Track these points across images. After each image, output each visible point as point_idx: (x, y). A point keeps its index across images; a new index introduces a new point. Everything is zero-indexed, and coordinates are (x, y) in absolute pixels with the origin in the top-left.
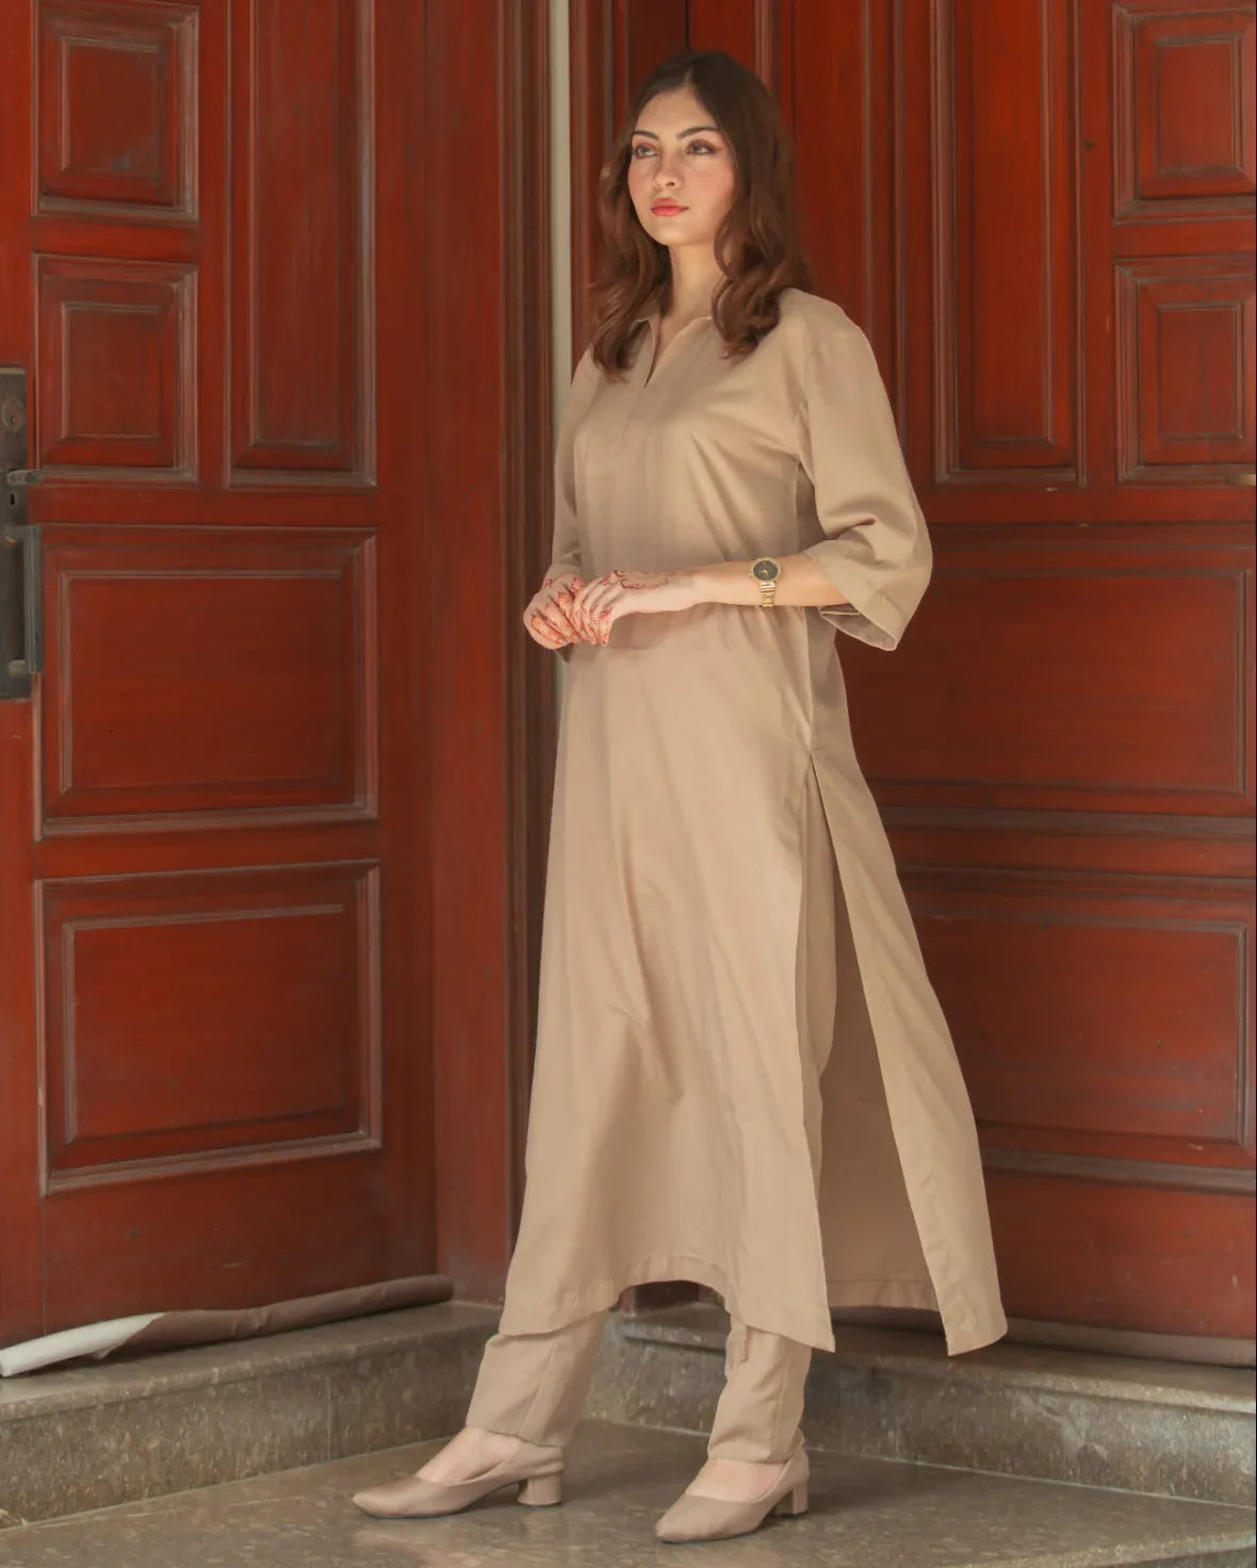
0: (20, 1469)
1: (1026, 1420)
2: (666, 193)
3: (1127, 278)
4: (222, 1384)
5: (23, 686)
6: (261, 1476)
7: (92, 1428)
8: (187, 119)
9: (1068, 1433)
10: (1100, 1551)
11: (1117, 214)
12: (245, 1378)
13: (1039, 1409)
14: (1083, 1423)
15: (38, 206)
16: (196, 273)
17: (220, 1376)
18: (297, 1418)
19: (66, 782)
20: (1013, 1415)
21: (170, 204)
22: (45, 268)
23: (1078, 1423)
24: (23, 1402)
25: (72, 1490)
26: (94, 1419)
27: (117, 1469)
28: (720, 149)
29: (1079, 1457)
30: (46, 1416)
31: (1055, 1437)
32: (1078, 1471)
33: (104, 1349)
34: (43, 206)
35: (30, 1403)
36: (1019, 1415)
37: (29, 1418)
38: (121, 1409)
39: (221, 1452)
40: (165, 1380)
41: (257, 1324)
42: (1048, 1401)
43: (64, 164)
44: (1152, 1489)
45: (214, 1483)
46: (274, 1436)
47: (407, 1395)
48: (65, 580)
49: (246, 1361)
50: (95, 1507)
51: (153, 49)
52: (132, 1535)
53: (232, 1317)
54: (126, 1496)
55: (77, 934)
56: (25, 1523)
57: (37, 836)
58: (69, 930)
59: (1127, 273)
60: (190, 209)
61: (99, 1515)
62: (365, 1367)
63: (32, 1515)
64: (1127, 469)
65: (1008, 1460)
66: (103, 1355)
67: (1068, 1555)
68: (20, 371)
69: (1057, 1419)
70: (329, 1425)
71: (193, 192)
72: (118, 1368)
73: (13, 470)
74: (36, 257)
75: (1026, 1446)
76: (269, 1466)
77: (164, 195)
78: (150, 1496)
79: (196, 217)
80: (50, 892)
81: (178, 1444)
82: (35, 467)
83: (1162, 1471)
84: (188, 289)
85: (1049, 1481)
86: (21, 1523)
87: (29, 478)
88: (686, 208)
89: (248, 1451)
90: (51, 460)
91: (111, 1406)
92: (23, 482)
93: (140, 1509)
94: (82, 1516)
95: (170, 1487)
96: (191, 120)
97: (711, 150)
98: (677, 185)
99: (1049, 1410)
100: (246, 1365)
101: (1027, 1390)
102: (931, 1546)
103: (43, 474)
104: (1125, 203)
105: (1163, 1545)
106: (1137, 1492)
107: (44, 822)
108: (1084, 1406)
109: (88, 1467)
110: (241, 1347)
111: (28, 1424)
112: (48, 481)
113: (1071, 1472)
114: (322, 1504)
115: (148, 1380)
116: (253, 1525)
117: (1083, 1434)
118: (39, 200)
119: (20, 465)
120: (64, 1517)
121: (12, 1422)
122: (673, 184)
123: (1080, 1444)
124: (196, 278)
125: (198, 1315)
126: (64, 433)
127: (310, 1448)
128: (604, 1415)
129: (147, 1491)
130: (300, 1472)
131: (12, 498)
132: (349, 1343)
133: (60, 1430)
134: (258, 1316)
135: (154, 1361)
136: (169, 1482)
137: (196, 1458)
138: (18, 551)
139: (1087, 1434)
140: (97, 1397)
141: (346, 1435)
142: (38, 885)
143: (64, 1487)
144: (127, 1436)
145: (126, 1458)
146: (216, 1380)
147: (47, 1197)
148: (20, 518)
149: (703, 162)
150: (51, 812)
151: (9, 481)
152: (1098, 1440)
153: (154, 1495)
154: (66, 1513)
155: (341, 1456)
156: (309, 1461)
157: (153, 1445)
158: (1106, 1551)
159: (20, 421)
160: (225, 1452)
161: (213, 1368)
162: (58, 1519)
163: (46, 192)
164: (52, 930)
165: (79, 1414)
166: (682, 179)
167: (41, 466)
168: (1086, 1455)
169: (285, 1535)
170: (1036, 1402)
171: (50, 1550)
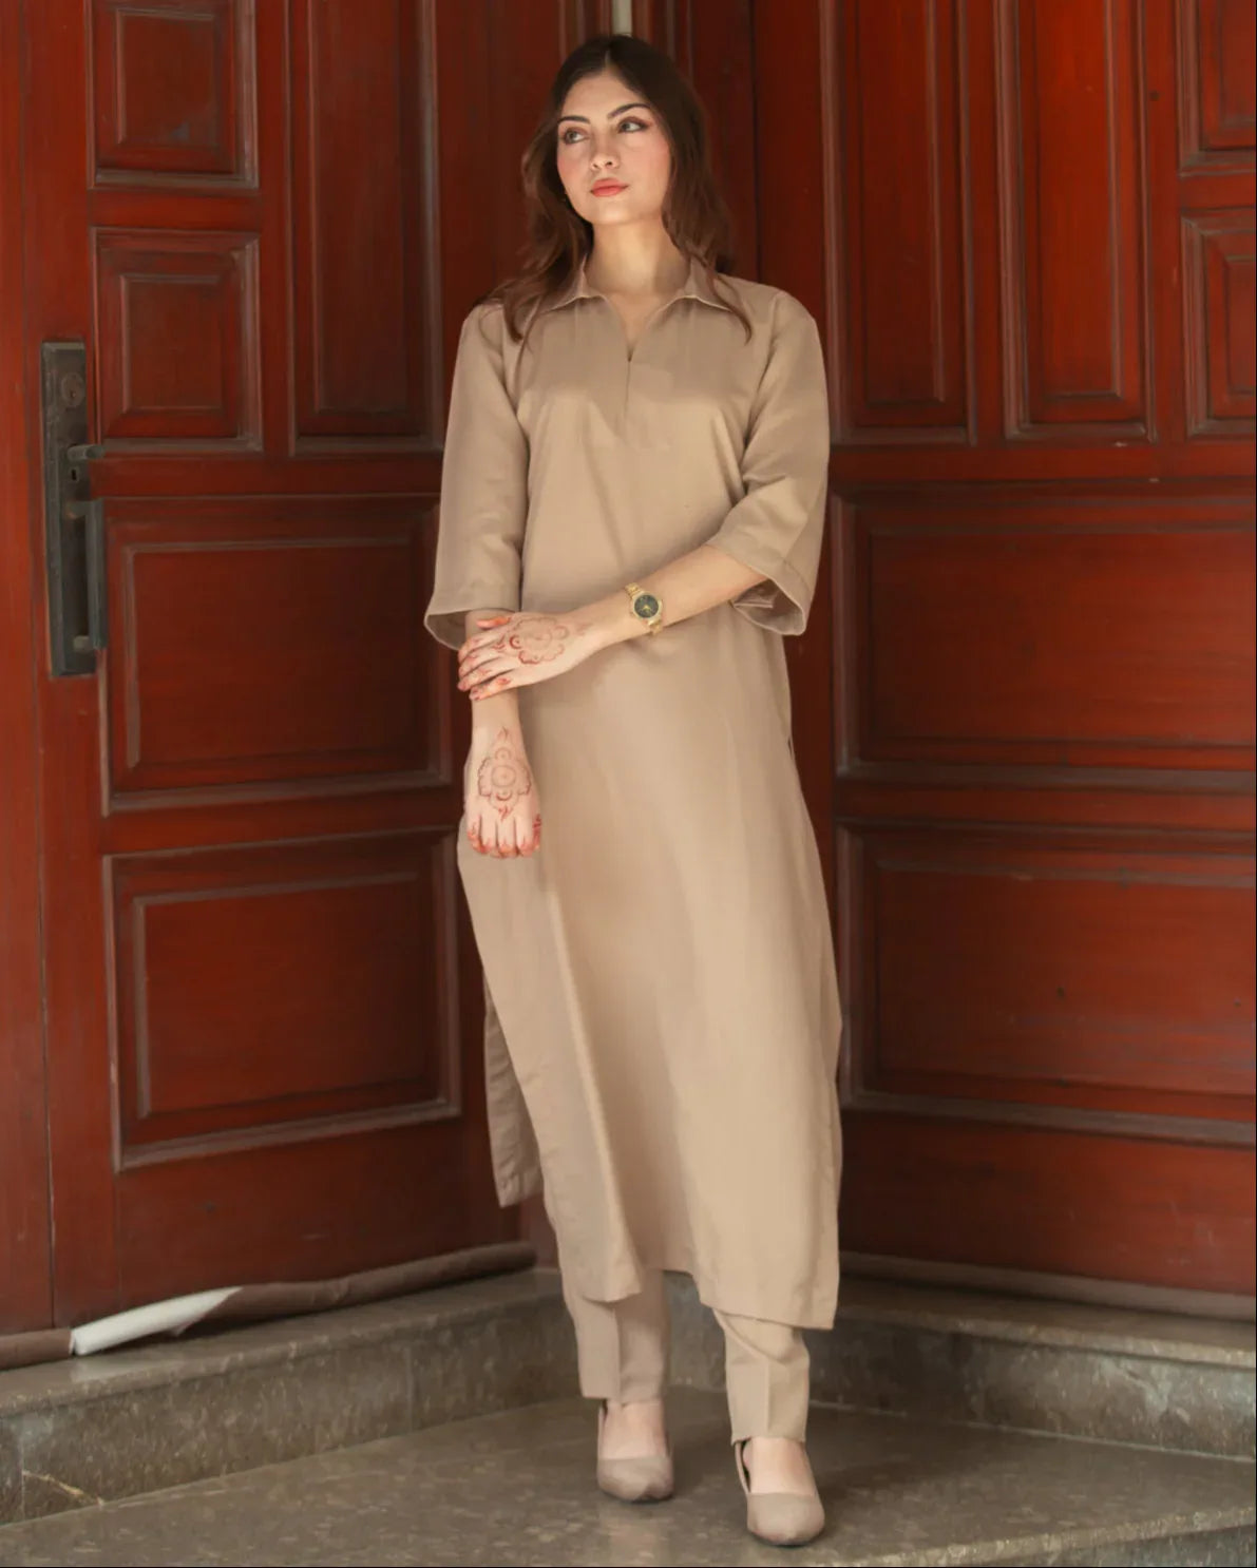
0: (96, 1448)
1: (1108, 1385)
2: (604, 174)
3: (1193, 230)
4: (298, 1360)
5: (88, 662)
6: (341, 1450)
7: (169, 1404)
8: (245, 86)
9: (1150, 1397)
10: (1178, 1519)
11: (1183, 163)
12: (321, 1351)
13: (1120, 1372)
14: (1165, 1387)
15: (94, 178)
16: (256, 242)
17: (298, 1350)
18: (378, 1390)
19: (133, 757)
20: (1096, 1377)
21: (229, 172)
22: (102, 241)
23: (1160, 1386)
24: (97, 1382)
25: (148, 1469)
26: (170, 1397)
27: (195, 1446)
28: (651, 124)
29: (1161, 1421)
30: (122, 1395)
31: (1138, 1400)
32: (1161, 1435)
33: (182, 1325)
34: (100, 178)
35: (105, 1382)
36: (1102, 1378)
37: (102, 1397)
38: (197, 1386)
39: (300, 1426)
40: (241, 1356)
41: (336, 1296)
42: (1129, 1365)
43: (121, 136)
44: (1234, 1453)
45: (294, 1457)
46: (353, 1410)
47: (489, 1365)
48: (129, 553)
49: (324, 1335)
50: (173, 1484)
51: (209, 17)
52: (208, 1513)
53: (310, 1289)
54: (202, 1474)
55: (149, 910)
56: (101, 1502)
57: (105, 811)
58: (139, 907)
59: (1194, 224)
60: (250, 176)
61: (177, 1493)
62: (446, 1337)
63: (107, 1495)
64: (1196, 423)
65: (1090, 1425)
66: (179, 1331)
67: (1146, 1524)
68: (81, 346)
69: (1139, 1383)
70: (409, 1396)
71: (252, 162)
72: (197, 1344)
73: (75, 445)
74: (93, 231)
75: (1109, 1410)
76: (349, 1440)
77: (223, 163)
78: (228, 1473)
79: (256, 184)
80: (119, 867)
81: (255, 1420)
82: (96, 442)
83: (1244, 1435)
84: (249, 258)
85: (1132, 1445)
86: (96, 1503)
87: (90, 453)
88: (624, 187)
89: (327, 1425)
90: (113, 434)
91: (187, 1383)
92: (84, 457)
93: (216, 1487)
94: (158, 1495)
95: (248, 1463)
96: (249, 89)
97: (643, 126)
98: (615, 164)
99: (1132, 1374)
100: (323, 1340)
101: (1108, 1354)
102: (1009, 1515)
103: (103, 449)
104: (1190, 153)
105: (1242, 1512)
106: (1219, 1456)
107: (112, 797)
108: (1166, 1370)
109: (164, 1444)
110: (320, 1320)
111: (103, 1403)
112: (108, 455)
113: (1154, 1436)
114: (401, 1479)
115: (223, 1356)
116: (330, 1502)
117: (1165, 1398)
118: (96, 174)
119: (81, 439)
120: (140, 1496)
121: (88, 1401)
122: (610, 163)
123: (1163, 1409)
124: (257, 247)
125: (276, 1290)
126: (125, 406)
127: (391, 1420)
128: (689, 1381)
129: (225, 1467)
130: (380, 1445)
131: (74, 473)
132: (427, 1315)
133: (135, 1407)
134: (338, 1287)
135: (232, 1336)
136: (247, 1458)
137: (274, 1433)
138: (80, 527)
139: (1169, 1397)
140: (172, 1374)
141: (427, 1405)
142: (107, 861)
143: (141, 1466)
144: (204, 1412)
145: (203, 1434)
146: (292, 1355)
147: (121, 1173)
148: (82, 493)
149: (634, 139)
150: (117, 787)
151: (70, 458)
152: (1179, 1405)
153: (233, 1471)
154: (143, 1490)
155: (424, 1426)
156: (388, 1434)
157: (230, 1421)
158: (1184, 1518)
159: (80, 395)
160: (304, 1427)
161: (290, 1342)
162: (134, 1497)
163: (102, 165)
164: (122, 904)
165: (155, 1391)
166: (618, 157)
167: (102, 442)
168: (1168, 1419)
169: (361, 1512)
170: (1118, 1366)
171: (124, 1531)
